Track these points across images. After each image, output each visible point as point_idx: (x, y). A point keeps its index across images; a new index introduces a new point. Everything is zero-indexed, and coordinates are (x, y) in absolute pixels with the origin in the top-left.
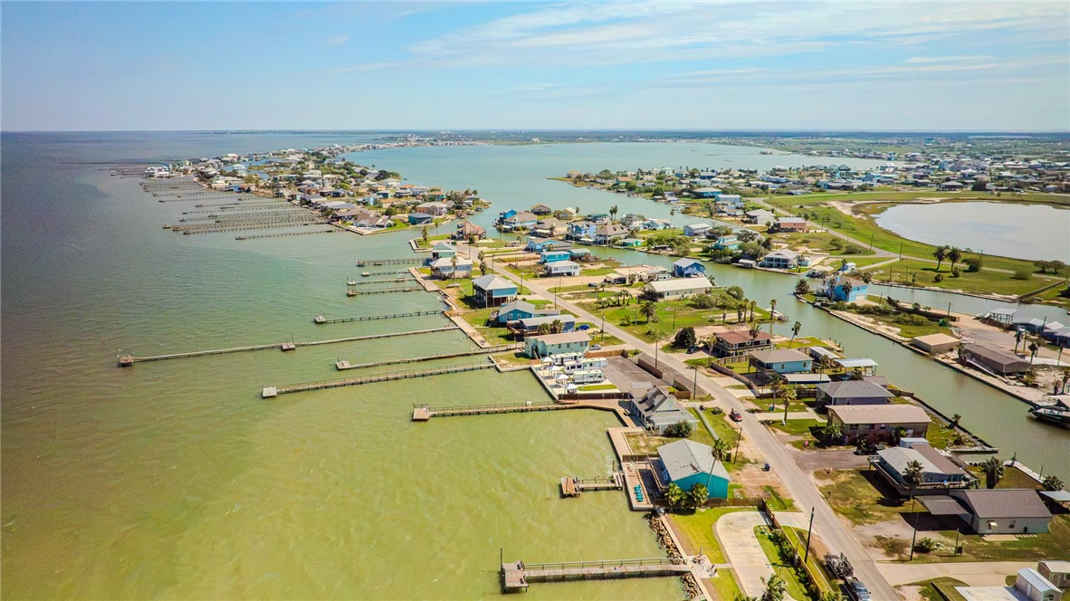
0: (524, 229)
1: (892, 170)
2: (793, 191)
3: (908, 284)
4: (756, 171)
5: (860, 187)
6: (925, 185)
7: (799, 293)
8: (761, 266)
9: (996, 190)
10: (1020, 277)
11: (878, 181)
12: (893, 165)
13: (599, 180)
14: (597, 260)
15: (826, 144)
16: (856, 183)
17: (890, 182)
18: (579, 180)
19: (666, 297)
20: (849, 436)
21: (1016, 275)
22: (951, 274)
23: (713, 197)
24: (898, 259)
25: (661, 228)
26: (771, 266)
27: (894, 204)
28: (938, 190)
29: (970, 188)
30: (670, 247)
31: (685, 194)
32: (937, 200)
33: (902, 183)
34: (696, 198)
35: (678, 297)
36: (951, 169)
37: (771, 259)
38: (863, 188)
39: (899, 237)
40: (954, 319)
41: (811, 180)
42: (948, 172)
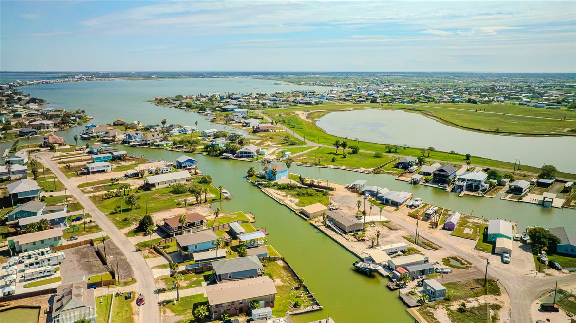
0: (98, 137)
1: (335, 92)
2: (279, 106)
3: (316, 165)
4: (266, 94)
5: (316, 102)
6: (348, 100)
7: (248, 176)
8: (236, 157)
9: (382, 102)
10: (377, 156)
11: (327, 99)
12: (336, 90)
13: (172, 101)
14: (132, 158)
15: (310, 78)
16: (314, 100)
17: (333, 99)
18: (161, 101)
19: (157, 187)
20: (216, 312)
21: (375, 154)
22: (342, 156)
23: (233, 111)
24: (317, 148)
25: (190, 132)
26: (242, 157)
27: (329, 112)
28: (354, 103)
29: (370, 101)
30: (186, 146)
31: (217, 109)
32: (352, 108)
33: (338, 100)
34: (223, 112)
35: (167, 185)
36: (364, 91)
37: (242, 152)
38: (317, 103)
39: (324, 132)
40: (332, 189)
41: (292, 99)
42: (363, 93)
